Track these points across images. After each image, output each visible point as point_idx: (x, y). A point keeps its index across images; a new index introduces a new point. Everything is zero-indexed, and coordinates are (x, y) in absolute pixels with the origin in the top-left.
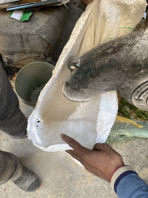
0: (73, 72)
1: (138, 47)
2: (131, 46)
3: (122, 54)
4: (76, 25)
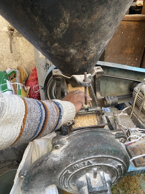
0: (23, 180)
1: (49, 161)
2: (46, 160)
3: (43, 165)
4: (25, 152)
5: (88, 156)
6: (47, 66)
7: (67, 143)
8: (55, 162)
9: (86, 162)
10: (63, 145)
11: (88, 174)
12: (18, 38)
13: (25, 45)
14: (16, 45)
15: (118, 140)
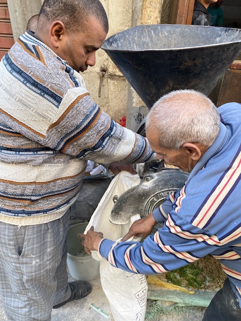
5: (172, 187)
6: (140, 117)
7: (156, 178)
10: (153, 178)
12: (109, 80)
13: (116, 90)
14: (105, 88)
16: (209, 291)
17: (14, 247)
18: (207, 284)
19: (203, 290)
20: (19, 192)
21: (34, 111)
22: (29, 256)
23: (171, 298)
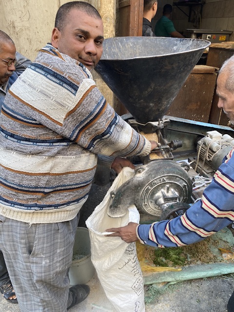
5: (163, 174)
7: (147, 169)
8: (139, 181)
9: (161, 179)
10: (144, 170)
11: (162, 190)
15: (183, 168)
16: (193, 265)
17: (25, 246)
18: (189, 260)
19: (187, 266)
20: (33, 184)
21: (53, 100)
22: (39, 256)
23: (164, 279)
